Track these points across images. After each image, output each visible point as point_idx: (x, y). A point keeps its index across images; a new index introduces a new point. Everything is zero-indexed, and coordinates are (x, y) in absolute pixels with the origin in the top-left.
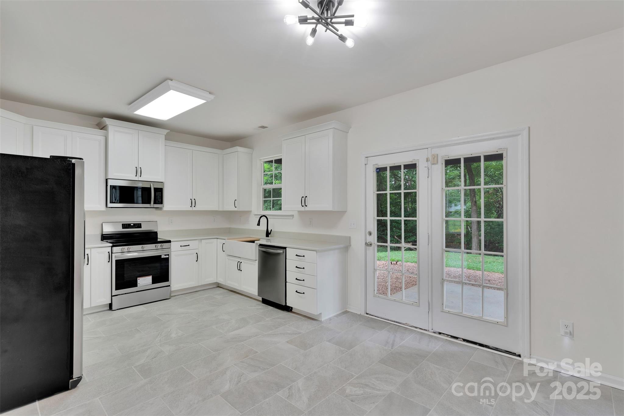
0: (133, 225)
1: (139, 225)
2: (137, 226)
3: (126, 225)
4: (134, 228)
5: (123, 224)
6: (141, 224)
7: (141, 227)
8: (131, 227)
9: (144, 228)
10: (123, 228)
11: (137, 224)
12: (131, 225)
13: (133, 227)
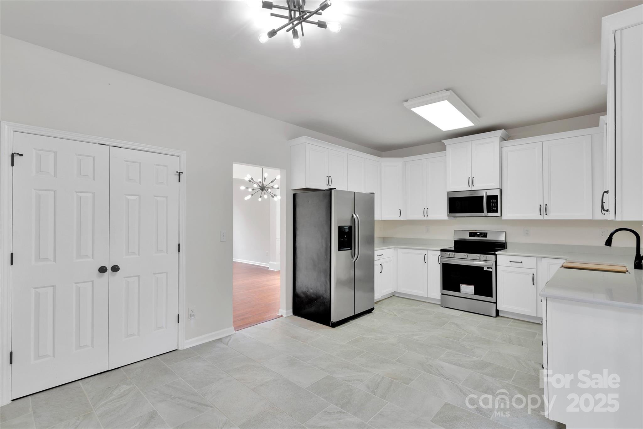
0: (479, 233)
1: (485, 234)
2: (483, 235)
3: (473, 234)
4: (480, 237)
5: (470, 233)
6: (487, 233)
7: (486, 236)
8: (477, 236)
9: (490, 237)
10: (470, 236)
11: (483, 233)
12: (478, 233)
13: (478, 236)
